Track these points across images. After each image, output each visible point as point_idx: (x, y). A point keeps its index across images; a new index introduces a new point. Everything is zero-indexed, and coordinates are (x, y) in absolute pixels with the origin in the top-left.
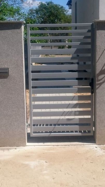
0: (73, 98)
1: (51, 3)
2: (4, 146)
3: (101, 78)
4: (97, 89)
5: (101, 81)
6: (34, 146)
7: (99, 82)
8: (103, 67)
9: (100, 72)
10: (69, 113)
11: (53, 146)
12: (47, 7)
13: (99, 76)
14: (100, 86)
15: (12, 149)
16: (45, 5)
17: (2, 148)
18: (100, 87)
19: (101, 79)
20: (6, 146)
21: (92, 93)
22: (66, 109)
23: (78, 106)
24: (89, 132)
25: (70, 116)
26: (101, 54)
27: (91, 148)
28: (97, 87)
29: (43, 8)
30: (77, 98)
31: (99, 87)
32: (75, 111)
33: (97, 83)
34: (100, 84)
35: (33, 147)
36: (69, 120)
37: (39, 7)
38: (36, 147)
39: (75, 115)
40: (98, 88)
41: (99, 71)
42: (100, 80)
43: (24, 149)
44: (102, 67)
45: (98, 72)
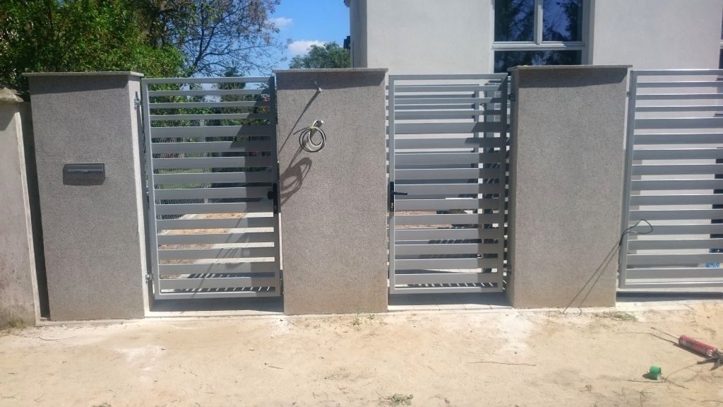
0: (239, 222)
1: (334, 45)
2: (100, 319)
3: (288, 184)
4: (282, 204)
5: (290, 190)
6: (161, 317)
7: (286, 191)
8: (292, 162)
9: (287, 170)
10: (231, 251)
11: (197, 319)
12: (326, 53)
13: (284, 179)
14: (288, 198)
15: (115, 323)
16: (322, 49)
17: (96, 321)
18: (289, 201)
19: (290, 185)
20: (105, 318)
21: (276, 212)
22: (226, 244)
23: (248, 239)
24: (272, 289)
25: (233, 257)
26: (287, 136)
27: (271, 321)
28: (282, 200)
29: (319, 55)
30: (246, 222)
31: (286, 200)
32: (243, 249)
33: (281, 193)
34: (289, 195)
35: (159, 319)
36: (229, 266)
37: (310, 53)
38: (163, 319)
39: (243, 256)
40: (284, 202)
41: (285, 170)
42: (287, 188)
43: (136, 323)
44: (290, 160)
45: (282, 171)
